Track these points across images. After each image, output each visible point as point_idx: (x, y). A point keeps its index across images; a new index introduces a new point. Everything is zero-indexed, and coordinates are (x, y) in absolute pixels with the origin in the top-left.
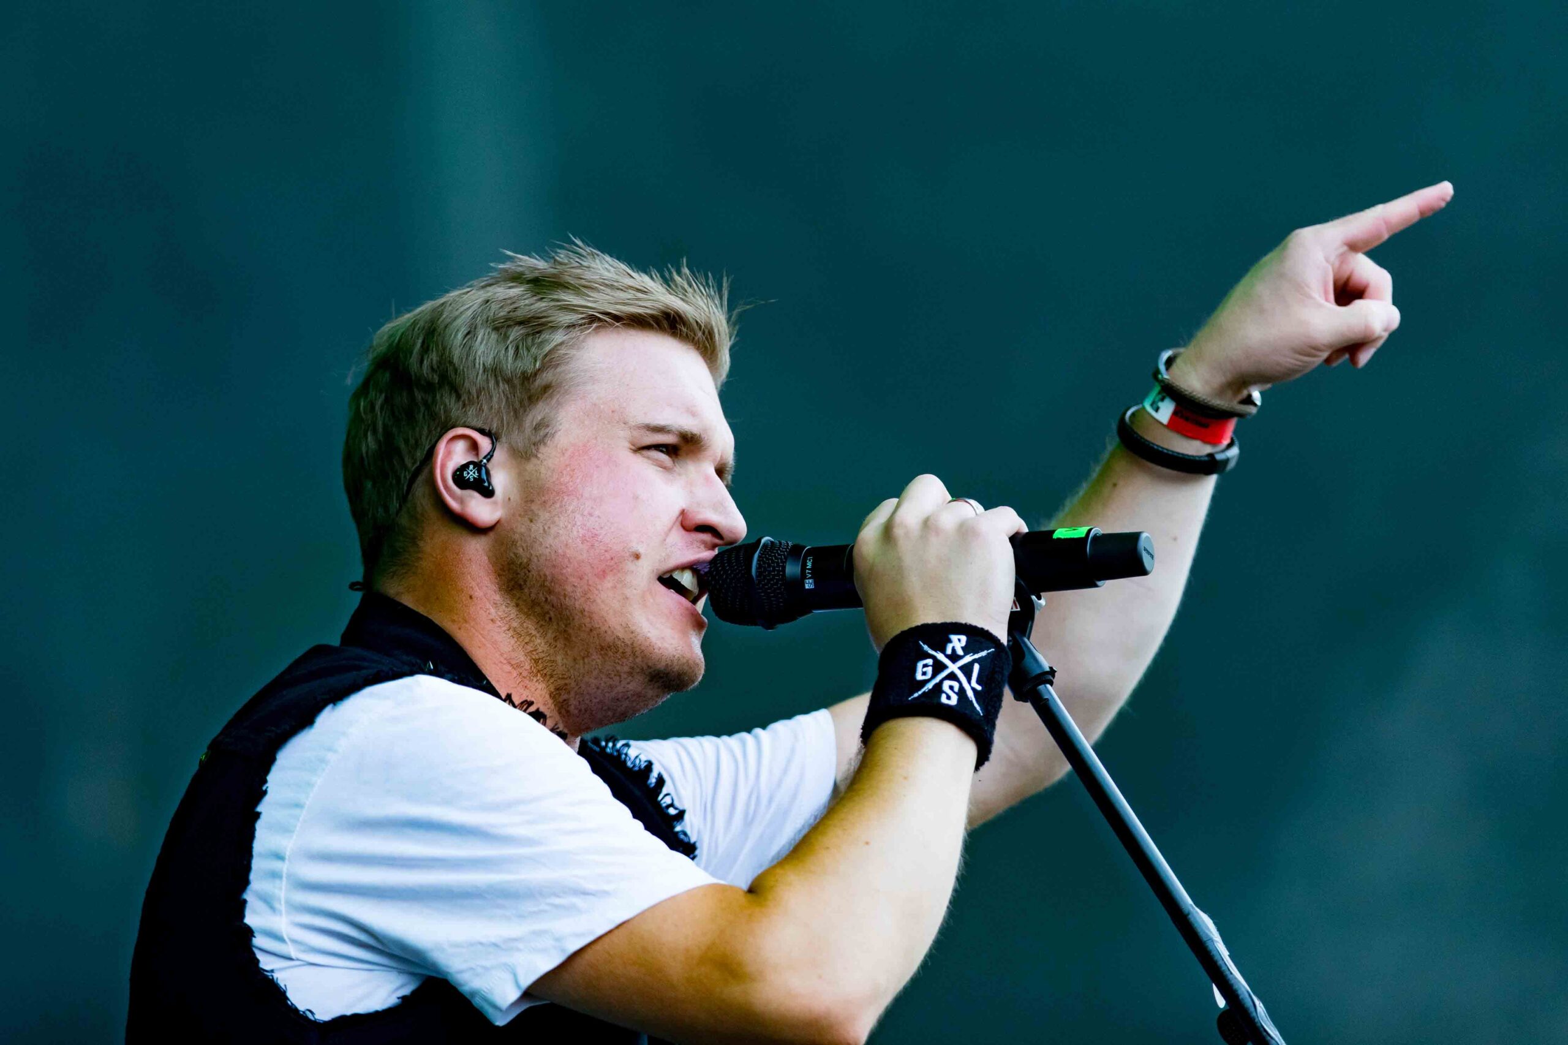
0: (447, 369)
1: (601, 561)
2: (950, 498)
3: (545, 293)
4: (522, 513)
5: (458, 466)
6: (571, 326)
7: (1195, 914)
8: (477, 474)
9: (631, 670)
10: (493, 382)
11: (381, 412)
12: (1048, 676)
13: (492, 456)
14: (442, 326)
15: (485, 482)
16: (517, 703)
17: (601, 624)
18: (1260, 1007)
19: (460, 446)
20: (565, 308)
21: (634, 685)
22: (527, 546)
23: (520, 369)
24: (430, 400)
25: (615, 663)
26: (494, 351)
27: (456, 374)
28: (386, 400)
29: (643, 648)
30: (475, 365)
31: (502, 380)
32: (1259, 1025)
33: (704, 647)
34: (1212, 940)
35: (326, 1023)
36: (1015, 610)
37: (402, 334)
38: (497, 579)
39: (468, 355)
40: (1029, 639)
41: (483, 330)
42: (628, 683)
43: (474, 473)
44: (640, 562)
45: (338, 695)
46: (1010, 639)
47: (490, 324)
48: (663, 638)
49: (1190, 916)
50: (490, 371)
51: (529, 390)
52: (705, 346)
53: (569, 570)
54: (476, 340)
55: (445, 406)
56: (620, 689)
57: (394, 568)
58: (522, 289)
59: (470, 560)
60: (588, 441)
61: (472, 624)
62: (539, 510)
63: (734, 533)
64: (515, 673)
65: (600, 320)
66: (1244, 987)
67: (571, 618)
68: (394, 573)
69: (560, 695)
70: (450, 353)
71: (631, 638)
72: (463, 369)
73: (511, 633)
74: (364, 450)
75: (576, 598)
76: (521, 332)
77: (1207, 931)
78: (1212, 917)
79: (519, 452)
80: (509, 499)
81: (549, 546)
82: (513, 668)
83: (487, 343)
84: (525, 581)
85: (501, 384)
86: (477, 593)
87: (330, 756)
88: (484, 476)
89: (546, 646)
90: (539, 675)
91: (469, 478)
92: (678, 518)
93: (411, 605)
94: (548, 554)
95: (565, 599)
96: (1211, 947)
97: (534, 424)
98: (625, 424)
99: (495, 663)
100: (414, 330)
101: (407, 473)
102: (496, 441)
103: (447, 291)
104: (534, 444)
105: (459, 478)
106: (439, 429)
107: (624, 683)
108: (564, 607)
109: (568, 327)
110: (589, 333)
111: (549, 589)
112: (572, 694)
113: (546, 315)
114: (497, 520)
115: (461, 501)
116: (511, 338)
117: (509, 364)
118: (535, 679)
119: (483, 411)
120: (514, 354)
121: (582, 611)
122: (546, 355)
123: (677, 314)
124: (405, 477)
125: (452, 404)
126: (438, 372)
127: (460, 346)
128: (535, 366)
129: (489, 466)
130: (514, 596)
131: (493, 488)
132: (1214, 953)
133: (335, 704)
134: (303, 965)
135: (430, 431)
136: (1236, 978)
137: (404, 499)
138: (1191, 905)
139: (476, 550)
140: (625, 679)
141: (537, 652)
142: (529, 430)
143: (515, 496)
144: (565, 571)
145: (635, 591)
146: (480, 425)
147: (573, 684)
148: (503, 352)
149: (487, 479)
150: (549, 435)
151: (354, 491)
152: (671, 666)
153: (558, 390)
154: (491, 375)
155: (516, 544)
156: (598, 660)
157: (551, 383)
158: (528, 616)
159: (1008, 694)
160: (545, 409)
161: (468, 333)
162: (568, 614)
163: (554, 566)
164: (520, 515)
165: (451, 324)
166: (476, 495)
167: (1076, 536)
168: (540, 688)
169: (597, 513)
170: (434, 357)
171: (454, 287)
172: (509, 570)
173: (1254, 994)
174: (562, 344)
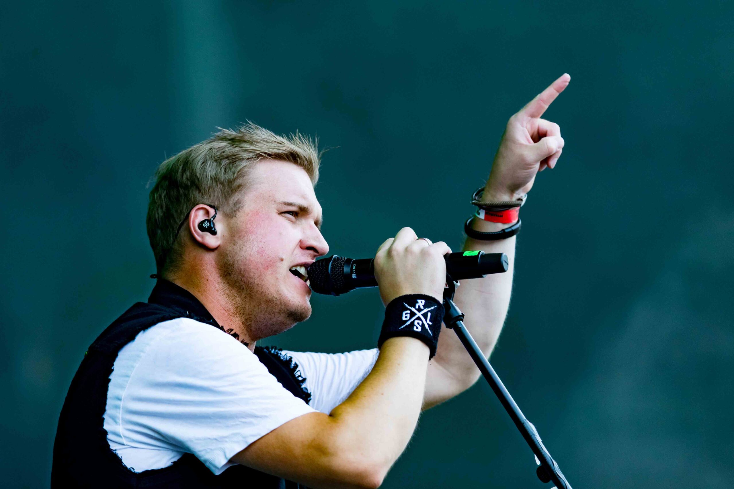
0: (194, 179)
1: (266, 262)
2: (417, 238)
3: (237, 144)
4: (230, 242)
5: (200, 221)
6: (249, 159)
7: (527, 424)
8: (209, 225)
9: (279, 311)
10: (215, 184)
11: (164, 199)
12: (461, 317)
13: (215, 217)
14: (191, 160)
15: (213, 228)
16: (226, 330)
17: (266, 290)
18: (556, 464)
19: (201, 213)
20: (247, 151)
21: (281, 318)
22: (232, 256)
23: (227, 178)
24: (187, 192)
25: (272, 308)
26: (215, 169)
27: (198, 181)
28: (167, 193)
29: (285, 301)
30: (207, 177)
31: (219, 183)
32: (555, 472)
33: (310, 301)
34: (534, 435)
35: (139, 473)
36: (446, 287)
37: (173, 164)
38: (219, 271)
39: (203, 172)
40: (452, 301)
41: (210, 161)
42: (278, 317)
43: (208, 224)
44: (284, 262)
45: (146, 327)
46: (444, 301)
47: (213, 158)
48: (293, 297)
49: (524, 424)
50: (214, 179)
51: (232, 187)
52: (309, 169)
53: (252, 266)
54: (207, 166)
55: (194, 195)
56: (275, 320)
57: (171, 268)
58: (227, 143)
59: (207, 263)
60: (259, 209)
61: (208, 293)
62: (237, 240)
63: (323, 250)
64: (227, 314)
65: (262, 156)
66: (548, 455)
67: (253, 288)
68: (172, 270)
69: (247, 322)
70: (195, 171)
71: (280, 297)
72: (202, 179)
73: (226, 295)
74: (157, 216)
75: (255, 278)
76: (227, 161)
77: (532, 431)
78: (534, 425)
79: (228, 215)
80: (224, 236)
81: (242, 256)
82: (226, 312)
83: (212, 167)
84: (232, 272)
85: (219, 185)
86: (210, 278)
87: (142, 354)
88: (212, 226)
89: (241, 301)
90: (237, 314)
91: (205, 227)
92: (298, 243)
93: (179, 285)
94: (242, 259)
95: (250, 279)
96: (534, 438)
97: (234, 202)
98: (274, 201)
99: (218, 310)
100: (178, 162)
101: (177, 225)
102: (217, 210)
103: (193, 145)
104: (234, 211)
105: (201, 226)
106: (191, 205)
107: (276, 317)
108: (249, 283)
109: (248, 159)
110: (257, 162)
111: (243, 275)
112: (253, 322)
113: (238, 154)
114: (218, 245)
115: (202, 237)
116: (223, 164)
117: (223, 176)
118: (235, 316)
119: (211, 197)
120: (224, 171)
121: (258, 285)
122: (239, 172)
123: (296, 153)
124: (176, 227)
125: (197, 194)
126: (190, 181)
127: (200, 169)
128: (234, 176)
129: (214, 221)
130: (227, 278)
131: (216, 231)
132: (535, 440)
133: (144, 331)
134: (130, 447)
135: (187, 207)
136: (545, 452)
137: (176, 237)
138: (525, 419)
139: (209, 259)
140: (277, 315)
141: (237, 303)
142: (232, 205)
143: (226, 234)
144: (250, 267)
145: (281, 276)
146: (210, 203)
147: (253, 317)
148: (219, 170)
149: (214, 227)
150: (241, 207)
151: (152, 234)
152: (297, 309)
153: (244, 187)
154: (214, 181)
155: (227, 256)
156: (264, 307)
157: (241, 184)
158: (233, 287)
159: (443, 325)
160: (239, 196)
161: (203, 163)
162: (252, 286)
163: (245, 265)
164: (229, 243)
165: (196, 159)
166: (209, 234)
167: (473, 255)
168: (238, 320)
169: (263, 241)
170: (188, 173)
171: (196, 144)
172: (225, 267)
173: (553, 459)
174: (245, 166)
